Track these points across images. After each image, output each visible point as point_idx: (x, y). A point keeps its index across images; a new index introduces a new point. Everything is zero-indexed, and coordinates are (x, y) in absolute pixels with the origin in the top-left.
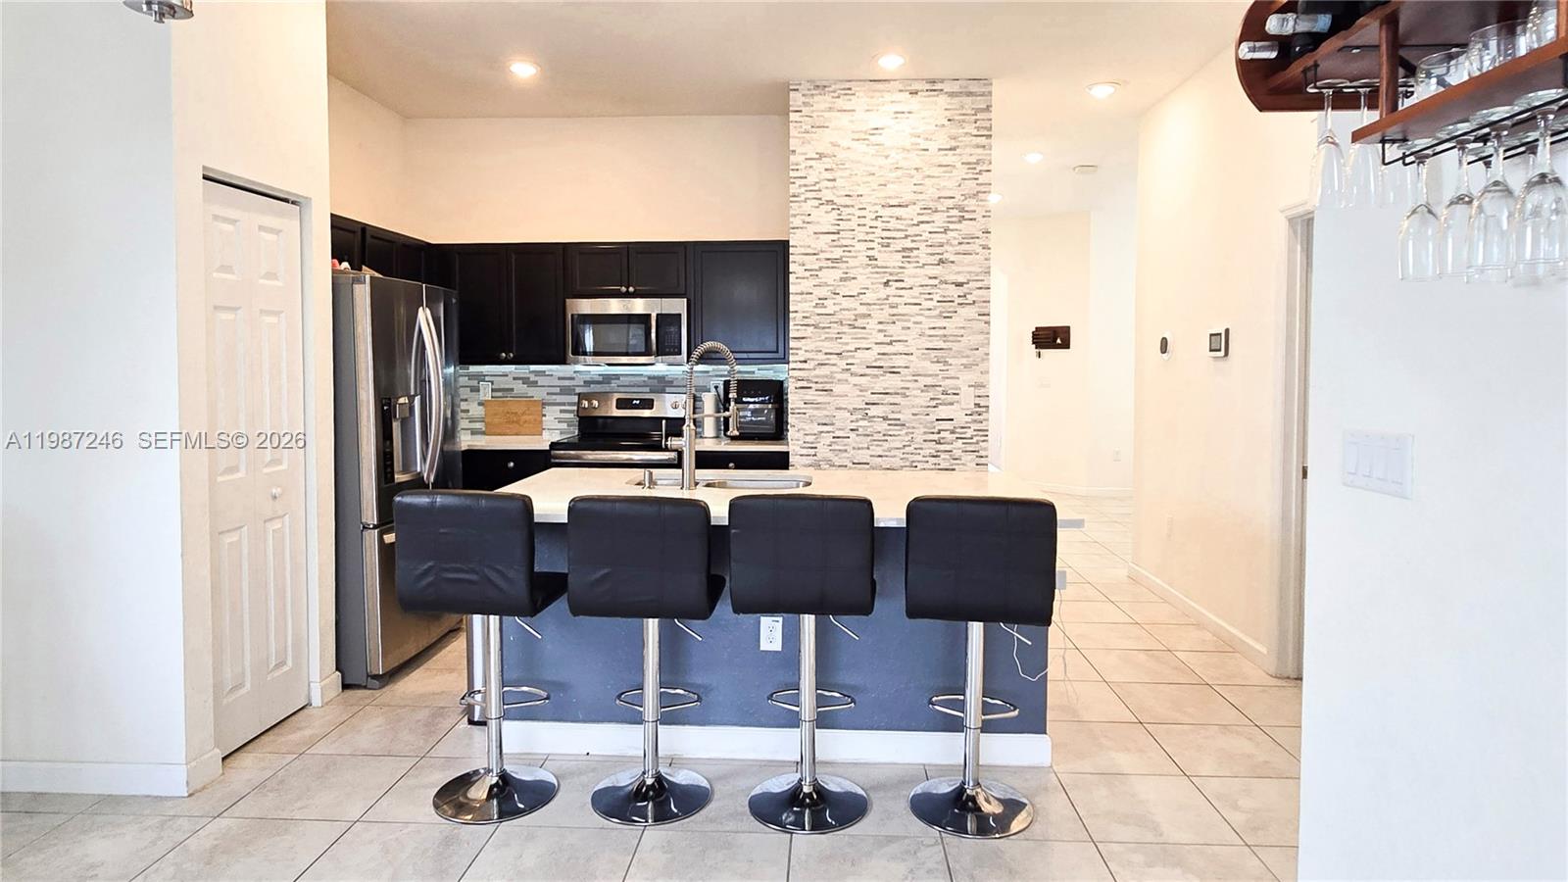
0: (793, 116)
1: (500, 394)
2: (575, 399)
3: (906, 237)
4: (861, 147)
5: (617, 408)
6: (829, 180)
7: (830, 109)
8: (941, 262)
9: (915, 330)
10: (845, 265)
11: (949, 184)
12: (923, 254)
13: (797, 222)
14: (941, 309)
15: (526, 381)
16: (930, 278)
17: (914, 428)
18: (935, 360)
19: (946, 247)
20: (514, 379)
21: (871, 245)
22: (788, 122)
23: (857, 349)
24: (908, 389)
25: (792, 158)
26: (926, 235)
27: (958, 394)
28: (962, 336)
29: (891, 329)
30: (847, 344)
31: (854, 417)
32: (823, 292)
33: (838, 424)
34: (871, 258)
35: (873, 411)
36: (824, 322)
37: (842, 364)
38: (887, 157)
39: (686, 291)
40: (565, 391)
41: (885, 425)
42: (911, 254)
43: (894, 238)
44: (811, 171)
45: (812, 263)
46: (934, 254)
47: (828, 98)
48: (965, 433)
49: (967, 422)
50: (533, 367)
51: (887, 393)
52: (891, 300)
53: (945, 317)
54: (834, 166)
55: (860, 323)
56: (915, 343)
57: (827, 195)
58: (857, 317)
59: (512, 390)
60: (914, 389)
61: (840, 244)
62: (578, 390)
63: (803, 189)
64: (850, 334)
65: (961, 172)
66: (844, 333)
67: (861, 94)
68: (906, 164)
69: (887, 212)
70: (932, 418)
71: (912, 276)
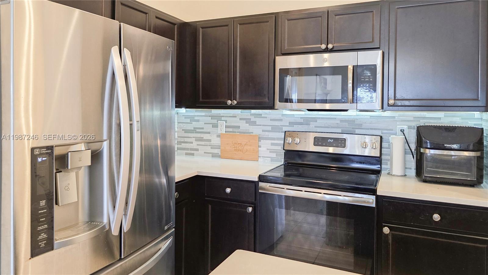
1: (231, 130)
2: (282, 135)
5: (314, 145)
20: (241, 119)
50: (253, 111)
59: (239, 127)
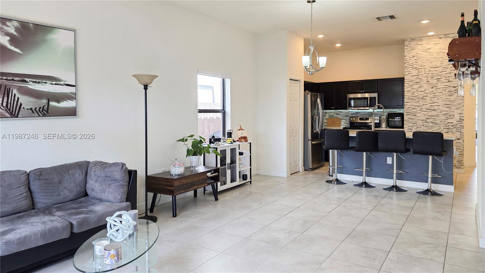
0: (406, 47)
1: (330, 117)
2: (349, 118)
3: (438, 75)
4: (425, 53)
5: (360, 120)
6: (416, 62)
7: (416, 45)
8: (449, 81)
9: (441, 99)
10: (420, 83)
12: (443, 80)
13: (407, 73)
14: (449, 94)
15: (337, 114)
16: (445, 86)
17: (440, 125)
18: (447, 107)
19: (450, 77)
20: (334, 113)
21: (428, 78)
22: (404, 49)
23: (423, 105)
24: (439, 115)
25: (405, 58)
26: (444, 74)
27: (454, 116)
28: (455, 101)
29: (433, 99)
30: (421, 103)
31: (423, 122)
32: (414, 90)
33: (418, 124)
34: (428, 81)
35: (428, 120)
36: (414, 98)
37: (419, 108)
38: (432, 55)
39: (377, 91)
40: (346, 116)
41: (432, 124)
42: (440, 80)
43: (434, 76)
44: (411, 61)
45: (410, 83)
46: (447, 79)
47: (415, 42)
48: (456, 126)
49: (457, 124)
50: (338, 110)
51: (432, 116)
52: (434, 92)
53: (450, 96)
54: (417, 59)
55: (424, 98)
56: (440, 102)
57: (415, 66)
59: (334, 116)
60: (440, 115)
61: (418, 78)
62: (350, 116)
63: (408, 65)
64: (421, 101)
66: (420, 101)
67: (425, 40)
68: (438, 57)
69: (432, 69)
70: (446, 122)
71: (440, 85)
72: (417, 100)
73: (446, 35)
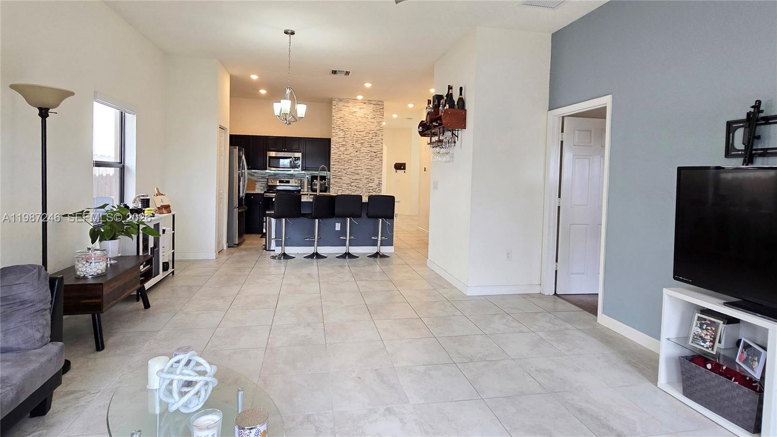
0: (333, 107)
2: (266, 180)
3: (362, 140)
4: (351, 116)
6: (342, 124)
7: (343, 106)
8: (371, 146)
9: (364, 164)
10: (346, 146)
11: (373, 127)
12: (366, 144)
13: (334, 134)
14: (370, 158)
15: (251, 175)
16: (368, 150)
18: (369, 171)
19: (372, 143)
21: (353, 141)
22: (332, 108)
23: (348, 168)
24: (361, 179)
25: (333, 118)
26: (367, 139)
27: (374, 180)
28: (376, 166)
29: (357, 163)
30: (346, 167)
32: (341, 153)
33: (343, 187)
34: (353, 145)
35: (353, 184)
36: (340, 161)
37: (345, 172)
38: (357, 119)
39: (302, 150)
40: (262, 177)
42: (363, 144)
43: (359, 140)
44: (338, 121)
45: (336, 145)
46: (369, 144)
47: (343, 103)
48: (376, 190)
50: (253, 171)
51: (356, 180)
52: (358, 156)
53: (371, 161)
54: (344, 120)
56: (364, 167)
57: (341, 128)
58: (349, 160)
60: (363, 179)
61: (345, 141)
62: (267, 178)
63: (336, 126)
64: (347, 164)
65: (376, 124)
66: (345, 164)
67: (352, 103)
68: (362, 121)
69: (357, 133)
70: (368, 186)
71: (364, 150)
72: (342, 164)
73: (370, 101)
